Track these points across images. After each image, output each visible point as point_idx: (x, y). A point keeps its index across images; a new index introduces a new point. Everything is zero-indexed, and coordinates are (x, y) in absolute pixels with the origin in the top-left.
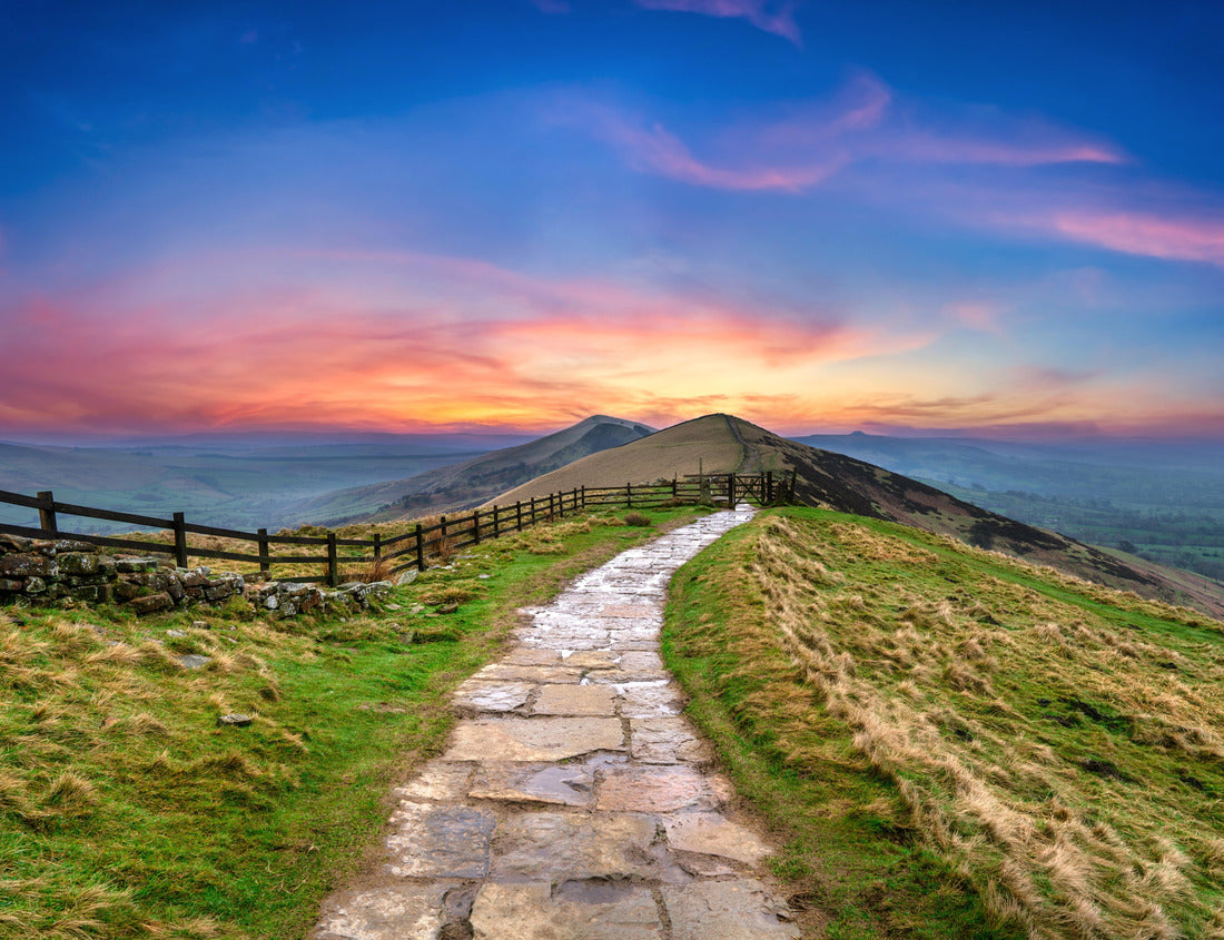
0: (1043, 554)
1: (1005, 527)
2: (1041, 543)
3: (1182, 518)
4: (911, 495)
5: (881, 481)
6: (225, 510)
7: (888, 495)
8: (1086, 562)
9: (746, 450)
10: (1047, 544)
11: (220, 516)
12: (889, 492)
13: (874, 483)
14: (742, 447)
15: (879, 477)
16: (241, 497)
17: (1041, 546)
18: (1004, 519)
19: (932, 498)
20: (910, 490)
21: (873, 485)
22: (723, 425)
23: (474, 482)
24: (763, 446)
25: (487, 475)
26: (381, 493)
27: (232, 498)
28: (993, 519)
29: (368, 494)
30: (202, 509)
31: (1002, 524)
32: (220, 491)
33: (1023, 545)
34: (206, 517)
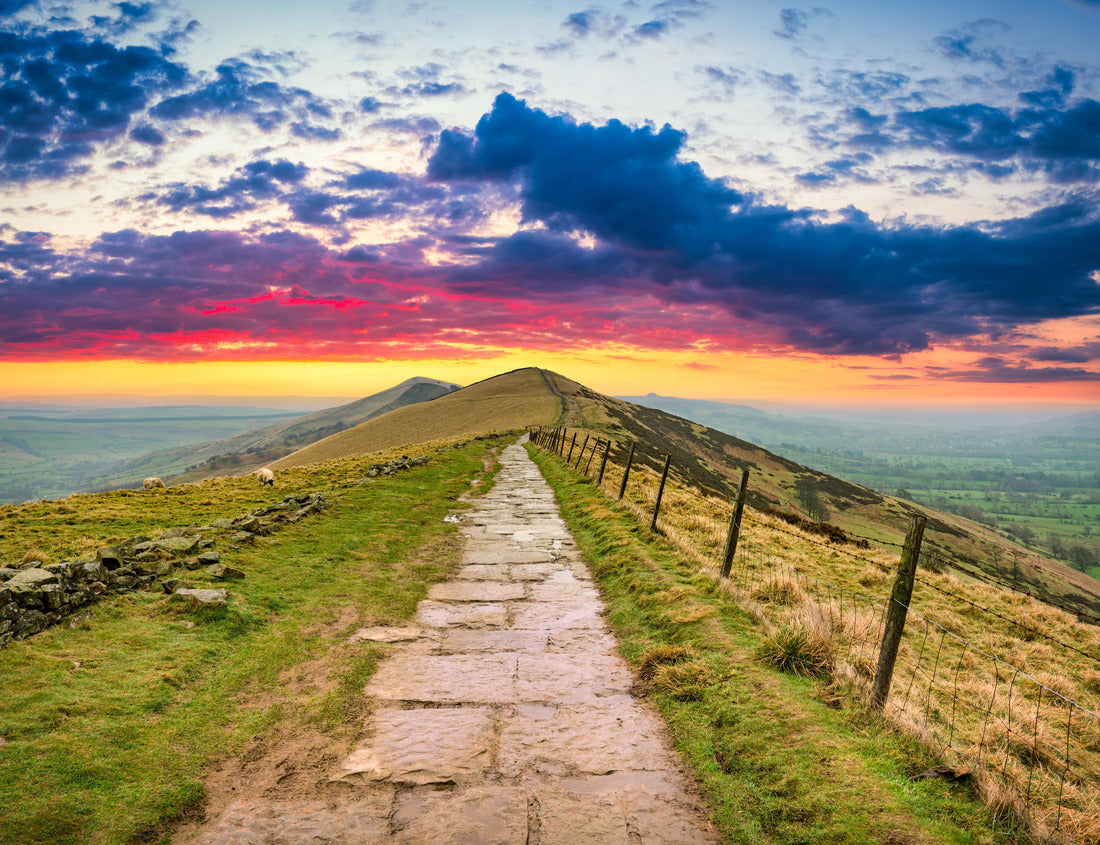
0: (863, 509)
1: (822, 482)
2: (858, 497)
3: (921, 466)
4: (730, 450)
5: (700, 436)
6: (33, 472)
7: (709, 451)
8: (904, 516)
9: (564, 403)
10: (863, 498)
11: (26, 479)
12: (708, 447)
13: (693, 438)
14: (559, 399)
15: (696, 432)
16: (54, 459)
17: (859, 501)
18: (819, 474)
19: (749, 453)
20: (728, 446)
21: (693, 442)
22: (537, 378)
23: (290, 441)
24: (582, 399)
25: (303, 435)
26: (201, 453)
27: (43, 460)
28: (808, 474)
29: (186, 455)
30: (6, 472)
31: (818, 478)
32: (30, 453)
33: (843, 500)
34: (9, 480)
